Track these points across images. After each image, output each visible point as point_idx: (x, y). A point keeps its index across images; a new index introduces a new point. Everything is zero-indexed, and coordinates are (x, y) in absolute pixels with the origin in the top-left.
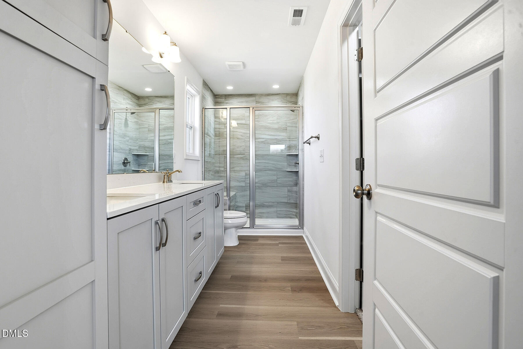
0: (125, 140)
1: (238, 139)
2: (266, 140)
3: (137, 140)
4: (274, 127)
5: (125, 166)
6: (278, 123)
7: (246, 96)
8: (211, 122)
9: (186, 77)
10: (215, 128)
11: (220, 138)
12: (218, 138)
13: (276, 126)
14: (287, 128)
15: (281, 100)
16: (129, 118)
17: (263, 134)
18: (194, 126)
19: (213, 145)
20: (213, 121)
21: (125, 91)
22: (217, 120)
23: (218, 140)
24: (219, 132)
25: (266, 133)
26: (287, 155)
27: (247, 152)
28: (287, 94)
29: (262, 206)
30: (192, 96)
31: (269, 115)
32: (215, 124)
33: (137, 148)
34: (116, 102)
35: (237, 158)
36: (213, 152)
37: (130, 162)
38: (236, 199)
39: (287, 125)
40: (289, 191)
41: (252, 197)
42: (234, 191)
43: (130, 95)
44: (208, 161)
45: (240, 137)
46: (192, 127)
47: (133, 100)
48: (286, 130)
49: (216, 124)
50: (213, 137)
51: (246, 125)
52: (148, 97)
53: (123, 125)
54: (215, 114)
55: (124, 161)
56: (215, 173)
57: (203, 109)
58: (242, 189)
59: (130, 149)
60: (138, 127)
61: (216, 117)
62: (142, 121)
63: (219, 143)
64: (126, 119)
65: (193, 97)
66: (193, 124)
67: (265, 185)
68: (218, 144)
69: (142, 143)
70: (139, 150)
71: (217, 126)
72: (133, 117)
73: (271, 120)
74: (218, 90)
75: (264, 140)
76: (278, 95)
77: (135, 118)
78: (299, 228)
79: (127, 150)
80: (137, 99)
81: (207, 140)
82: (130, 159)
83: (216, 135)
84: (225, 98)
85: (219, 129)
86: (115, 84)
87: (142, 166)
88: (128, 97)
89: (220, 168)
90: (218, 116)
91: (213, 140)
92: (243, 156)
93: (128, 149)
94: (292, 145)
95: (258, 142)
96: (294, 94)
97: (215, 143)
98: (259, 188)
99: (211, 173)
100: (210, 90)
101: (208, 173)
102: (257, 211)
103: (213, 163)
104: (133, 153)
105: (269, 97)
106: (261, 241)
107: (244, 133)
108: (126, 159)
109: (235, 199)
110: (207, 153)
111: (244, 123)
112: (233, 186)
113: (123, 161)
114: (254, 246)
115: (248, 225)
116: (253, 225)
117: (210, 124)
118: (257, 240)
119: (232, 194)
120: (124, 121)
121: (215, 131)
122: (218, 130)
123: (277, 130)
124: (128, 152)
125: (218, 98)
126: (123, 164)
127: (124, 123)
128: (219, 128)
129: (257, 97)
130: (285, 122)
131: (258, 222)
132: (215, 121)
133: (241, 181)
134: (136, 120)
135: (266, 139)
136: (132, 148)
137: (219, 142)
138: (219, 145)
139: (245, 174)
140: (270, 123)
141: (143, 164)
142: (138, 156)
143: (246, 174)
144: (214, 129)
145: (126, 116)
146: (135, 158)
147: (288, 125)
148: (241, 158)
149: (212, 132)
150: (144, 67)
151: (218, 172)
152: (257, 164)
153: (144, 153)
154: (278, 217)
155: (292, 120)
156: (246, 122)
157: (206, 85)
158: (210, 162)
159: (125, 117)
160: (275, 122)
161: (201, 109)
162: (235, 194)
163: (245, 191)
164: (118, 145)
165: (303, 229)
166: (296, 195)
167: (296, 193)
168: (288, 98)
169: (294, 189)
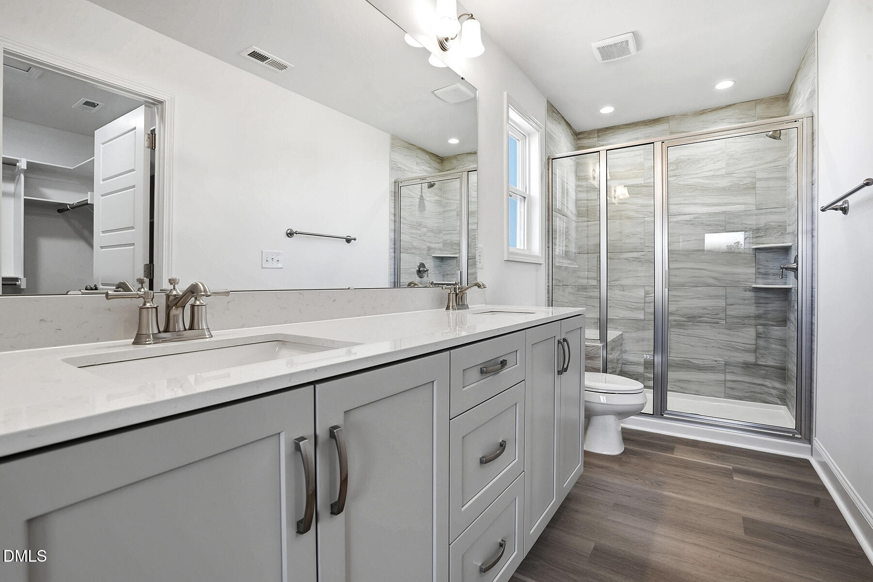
0: (420, 232)
1: (628, 218)
2: (697, 218)
3: (440, 232)
4: (718, 185)
5: (421, 277)
6: (729, 174)
7: (646, 125)
8: (569, 188)
9: (505, 93)
10: (577, 200)
11: (589, 219)
12: (586, 219)
13: (724, 183)
14: (757, 183)
15: (737, 119)
16: (427, 194)
17: (690, 204)
18: (529, 195)
19: (573, 233)
20: (574, 187)
21: (418, 151)
22: (584, 183)
23: (585, 224)
24: (588, 207)
25: (696, 202)
26: (756, 249)
27: (648, 245)
28: (758, 102)
29: (686, 366)
30: (525, 136)
31: (703, 159)
32: (577, 192)
33: (440, 246)
34: (405, 170)
35: (626, 259)
36: (573, 249)
37: (427, 271)
38: (623, 346)
39: (755, 178)
40: (758, 336)
41: (660, 344)
42: (619, 327)
43: (428, 156)
44: (561, 267)
45: (632, 214)
46: (525, 198)
47: (433, 164)
48: (754, 188)
49: (579, 191)
50: (574, 218)
51: (646, 186)
52: (455, 157)
53: (417, 207)
54: (576, 172)
55: (419, 267)
56: (578, 291)
57: (549, 161)
58: (637, 324)
59: (429, 249)
60: (442, 210)
61: (579, 178)
62: (448, 199)
63: (588, 230)
64: (421, 196)
65: (527, 137)
66: (528, 192)
67: (693, 319)
68: (586, 232)
69: (447, 237)
70: (444, 250)
71: (583, 196)
72: (433, 194)
73: (711, 170)
74: (583, 122)
75: (692, 216)
76: (729, 109)
77: (436, 194)
78: (797, 438)
79: (424, 249)
80: (439, 163)
81: (559, 223)
82: (430, 265)
83: (579, 214)
84: (599, 136)
85: (588, 200)
86: (401, 140)
87: (449, 276)
88: (423, 159)
89: (589, 280)
90: (583, 174)
91: (573, 224)
92: (640, 253)
93: (426, 247)
94: (771, 224)
95: (677, 222)
96: (776, 98)
97: (577, 231)
98: (680, 325)
99: (569, 289)
100: (564, 123)
101: (561, 289)
102: (672, 375)
103: (575, 271)
104: (433, 255)
105: (704, 117)
106: (680, 455)
107: (642, 206)
108: (422, 265)
109: (621, 345)
110: (559, 249)
111: (643, 182)
112: (616, 318)
113: (417, 268)
114: (661, 467)
115: (649, 409)
116: (660, 410)
117: (567, 193)
118: (671, 449)
119: (612, 334)
120: (417, 200)
121: (577, 206)
122: (584, 203)
123: (724, 190)
124: (425, 252)
125: (584, 138)
126: (418, 275)
127: (417, 203)
128: (586, 198)
129: (673, 124)
130: (751, 169)
131: (675, 402)
132: (577, 186)
133: (634, 308)
134: (437, 198)
135: (695, 216)
136: (433, 246)
137: (588, 226)
138: (588, 234)
139: (644, 295)
140: (707, 177)
141: (449, 273)
142: (442, 259)
143: (647, 293)
144: (576, 203)
145: (422, 192)
146: (438, 263)
147: (757, 177)
148: (636, 259)
149: (571, 209)
150: (435, 94)
151: (584, 288)
152: (673, 272)
153: (450, 254)
154: (728, 396)
155: (770, 162)
156: (646, 181)
157: (554, 112)
158: (566, 267)
159: (420, 194)
160: (723, 172)
161: (545, 160)
162: (621, 335)
163: (644, 329)
164: (409, 242)
165: (810, 441)
166: (783, 348)
167: (784, 342)
168: (760, 109)
169: (777, 332)
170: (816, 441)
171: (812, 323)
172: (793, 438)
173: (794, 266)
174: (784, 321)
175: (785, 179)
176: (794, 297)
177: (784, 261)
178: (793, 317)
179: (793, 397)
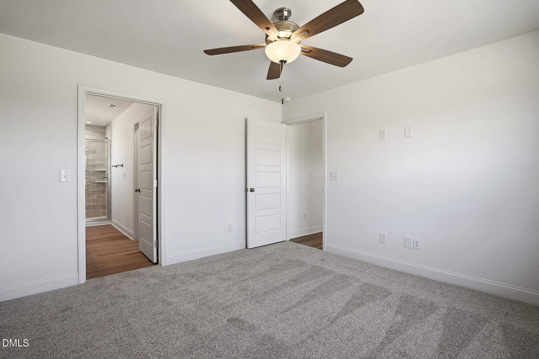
26: (96, 171)
28: (97, 127)
39: (96, 149)
40: (97, 197)
96: (102, 128)
165: (111, 220)
166: (104, 200)
167: (104, 198)
168: (98, 129)
169: (102, 195)
170: (112, 219)
171: (111, 191)
172: (107, 220)
173: (107, 176)
174: (104, 192)
175: (104, 151)
176: (107, 185)
177: (104, 175)
178: (106, 190)
179: (106, 212)
